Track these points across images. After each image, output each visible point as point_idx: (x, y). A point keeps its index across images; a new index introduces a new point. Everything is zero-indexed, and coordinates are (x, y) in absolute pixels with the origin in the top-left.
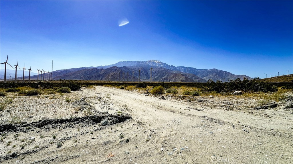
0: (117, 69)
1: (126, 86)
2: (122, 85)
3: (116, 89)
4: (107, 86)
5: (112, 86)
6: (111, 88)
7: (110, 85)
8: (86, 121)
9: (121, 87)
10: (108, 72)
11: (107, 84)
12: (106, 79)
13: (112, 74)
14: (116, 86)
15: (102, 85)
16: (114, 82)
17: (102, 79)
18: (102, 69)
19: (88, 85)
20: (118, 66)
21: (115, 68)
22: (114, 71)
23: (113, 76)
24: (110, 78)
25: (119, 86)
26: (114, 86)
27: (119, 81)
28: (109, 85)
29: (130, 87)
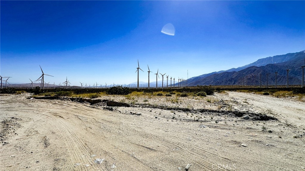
0: (255, 70)
1: (273, 92)
2: (266, 90)
3: (255, 95)
4: (243, 92)
5: (249, 91)
6: (249, 94)
7: (246, 90)
8: (230, 114)
9: (263, 92)
10: (243, 74)
11: (242, 89)
12: (239, 83)
13: (249, 76)
14: (256, 92)
15: (236, 91)
16: (253, 87)
17: (234, 83)
18: (234, 72)
19: (219, 90)
20: (258, 65)
21: (253, 69)
22: (251, 73)
23: (249, 79)
24: (245, 81)
25: (260, 91)
26: (252, 91)
27: (261, 85)
28: (244, 90)
29: (281, 93)
